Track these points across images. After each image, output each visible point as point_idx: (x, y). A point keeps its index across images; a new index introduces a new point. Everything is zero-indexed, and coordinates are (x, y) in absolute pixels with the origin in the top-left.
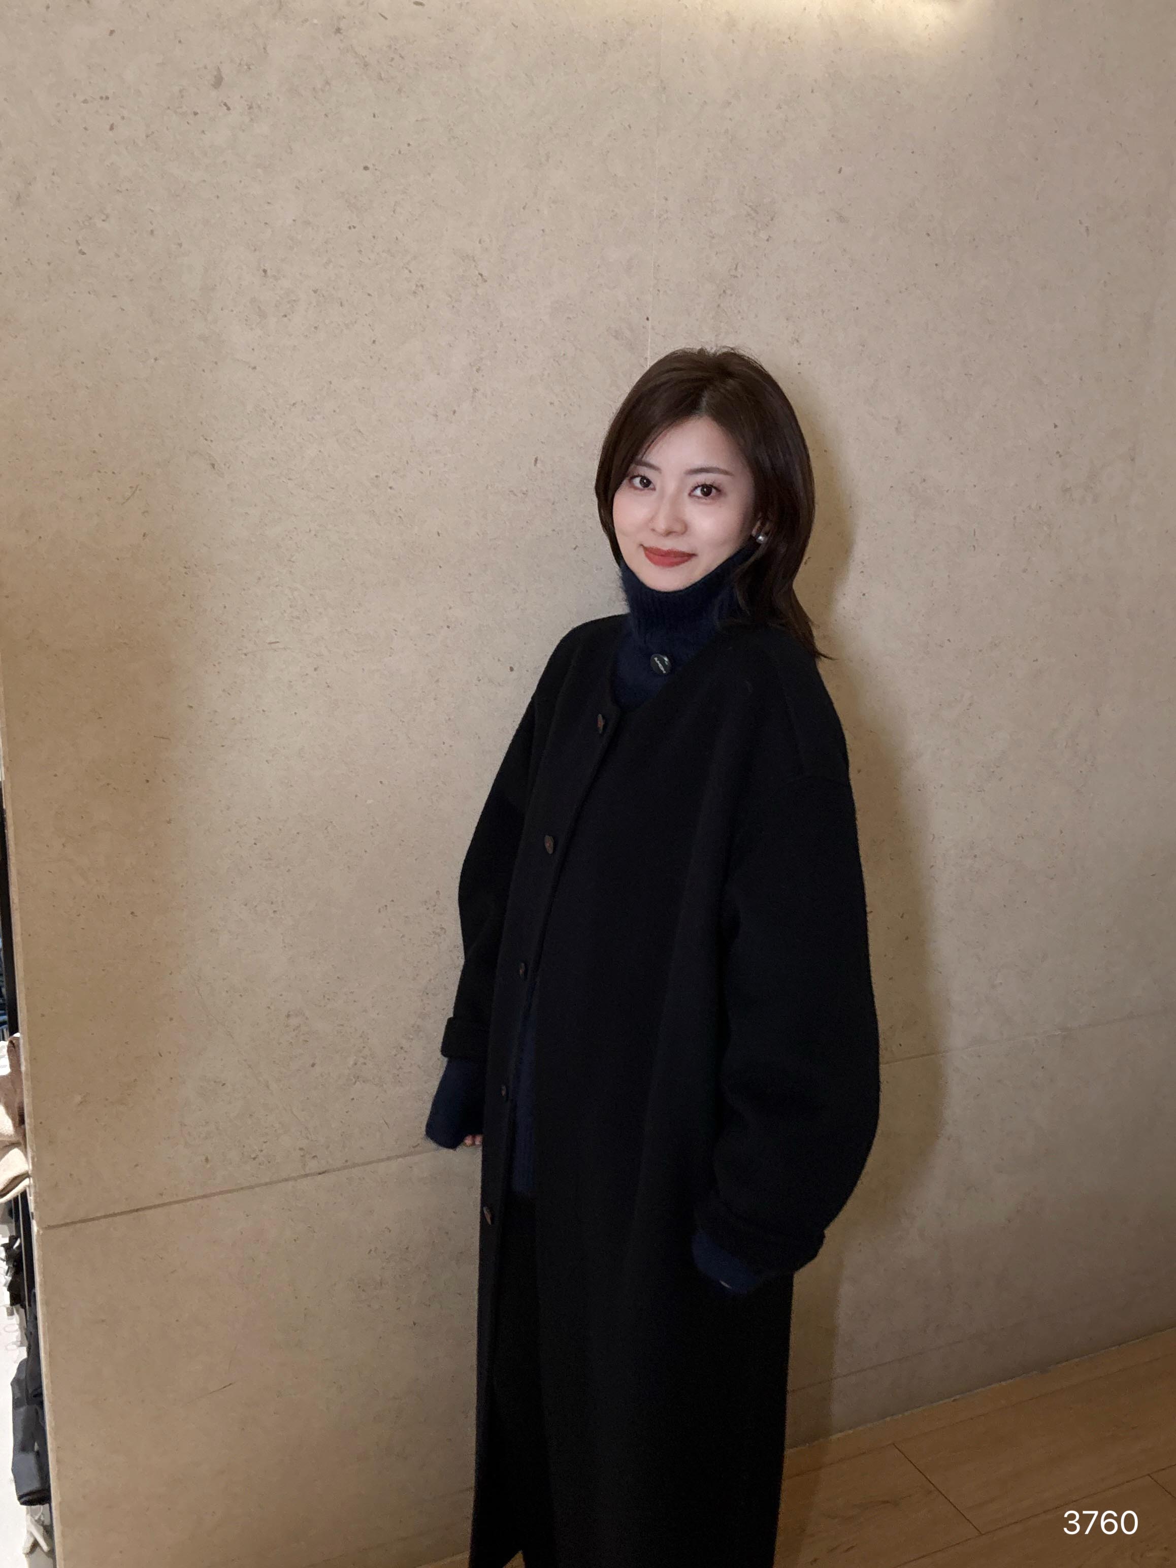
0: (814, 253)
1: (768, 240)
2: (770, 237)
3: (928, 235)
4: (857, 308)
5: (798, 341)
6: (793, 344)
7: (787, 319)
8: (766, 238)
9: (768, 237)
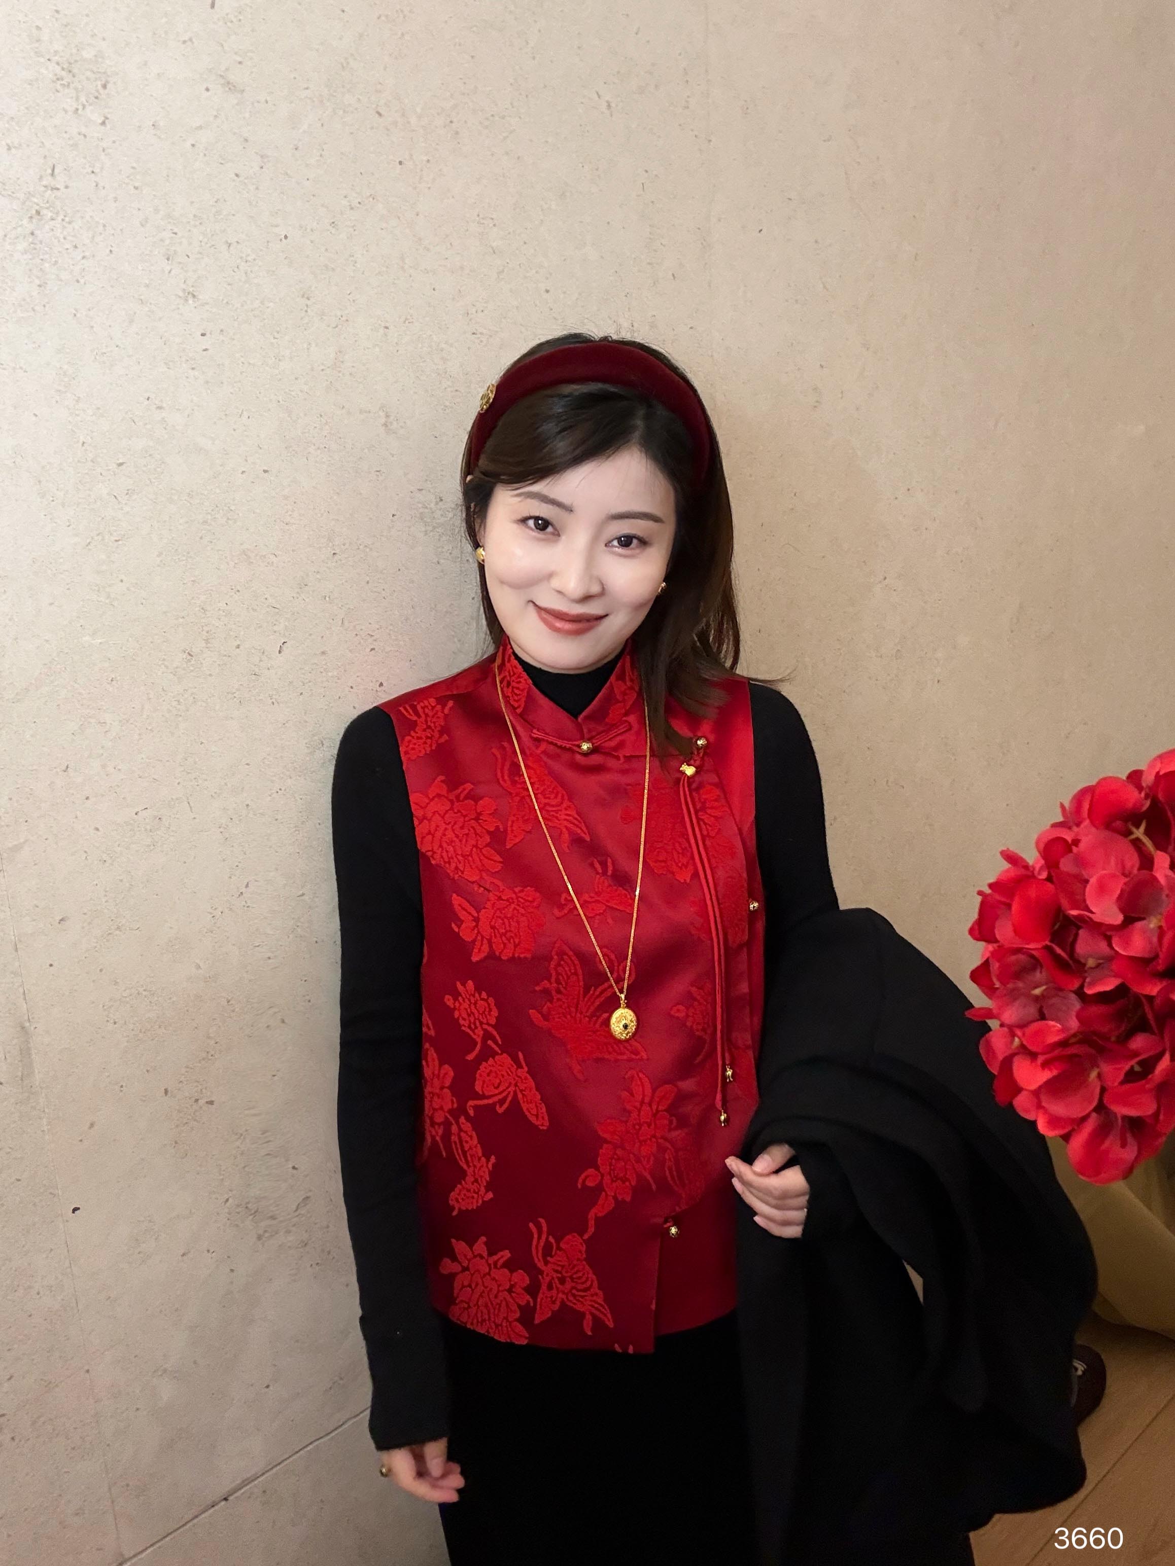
0: (193, 145)
1: (103, 123)
2: (107, 118)
3: (380, 114)
4: (286, 237)
5: (194, 296)
6: (187, 300)
7: (168, 259)
8: (100, 121)
9: (103, 118)
